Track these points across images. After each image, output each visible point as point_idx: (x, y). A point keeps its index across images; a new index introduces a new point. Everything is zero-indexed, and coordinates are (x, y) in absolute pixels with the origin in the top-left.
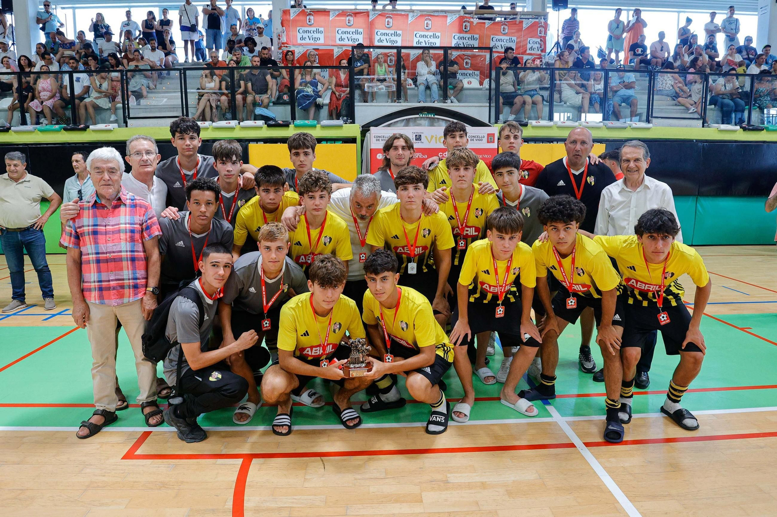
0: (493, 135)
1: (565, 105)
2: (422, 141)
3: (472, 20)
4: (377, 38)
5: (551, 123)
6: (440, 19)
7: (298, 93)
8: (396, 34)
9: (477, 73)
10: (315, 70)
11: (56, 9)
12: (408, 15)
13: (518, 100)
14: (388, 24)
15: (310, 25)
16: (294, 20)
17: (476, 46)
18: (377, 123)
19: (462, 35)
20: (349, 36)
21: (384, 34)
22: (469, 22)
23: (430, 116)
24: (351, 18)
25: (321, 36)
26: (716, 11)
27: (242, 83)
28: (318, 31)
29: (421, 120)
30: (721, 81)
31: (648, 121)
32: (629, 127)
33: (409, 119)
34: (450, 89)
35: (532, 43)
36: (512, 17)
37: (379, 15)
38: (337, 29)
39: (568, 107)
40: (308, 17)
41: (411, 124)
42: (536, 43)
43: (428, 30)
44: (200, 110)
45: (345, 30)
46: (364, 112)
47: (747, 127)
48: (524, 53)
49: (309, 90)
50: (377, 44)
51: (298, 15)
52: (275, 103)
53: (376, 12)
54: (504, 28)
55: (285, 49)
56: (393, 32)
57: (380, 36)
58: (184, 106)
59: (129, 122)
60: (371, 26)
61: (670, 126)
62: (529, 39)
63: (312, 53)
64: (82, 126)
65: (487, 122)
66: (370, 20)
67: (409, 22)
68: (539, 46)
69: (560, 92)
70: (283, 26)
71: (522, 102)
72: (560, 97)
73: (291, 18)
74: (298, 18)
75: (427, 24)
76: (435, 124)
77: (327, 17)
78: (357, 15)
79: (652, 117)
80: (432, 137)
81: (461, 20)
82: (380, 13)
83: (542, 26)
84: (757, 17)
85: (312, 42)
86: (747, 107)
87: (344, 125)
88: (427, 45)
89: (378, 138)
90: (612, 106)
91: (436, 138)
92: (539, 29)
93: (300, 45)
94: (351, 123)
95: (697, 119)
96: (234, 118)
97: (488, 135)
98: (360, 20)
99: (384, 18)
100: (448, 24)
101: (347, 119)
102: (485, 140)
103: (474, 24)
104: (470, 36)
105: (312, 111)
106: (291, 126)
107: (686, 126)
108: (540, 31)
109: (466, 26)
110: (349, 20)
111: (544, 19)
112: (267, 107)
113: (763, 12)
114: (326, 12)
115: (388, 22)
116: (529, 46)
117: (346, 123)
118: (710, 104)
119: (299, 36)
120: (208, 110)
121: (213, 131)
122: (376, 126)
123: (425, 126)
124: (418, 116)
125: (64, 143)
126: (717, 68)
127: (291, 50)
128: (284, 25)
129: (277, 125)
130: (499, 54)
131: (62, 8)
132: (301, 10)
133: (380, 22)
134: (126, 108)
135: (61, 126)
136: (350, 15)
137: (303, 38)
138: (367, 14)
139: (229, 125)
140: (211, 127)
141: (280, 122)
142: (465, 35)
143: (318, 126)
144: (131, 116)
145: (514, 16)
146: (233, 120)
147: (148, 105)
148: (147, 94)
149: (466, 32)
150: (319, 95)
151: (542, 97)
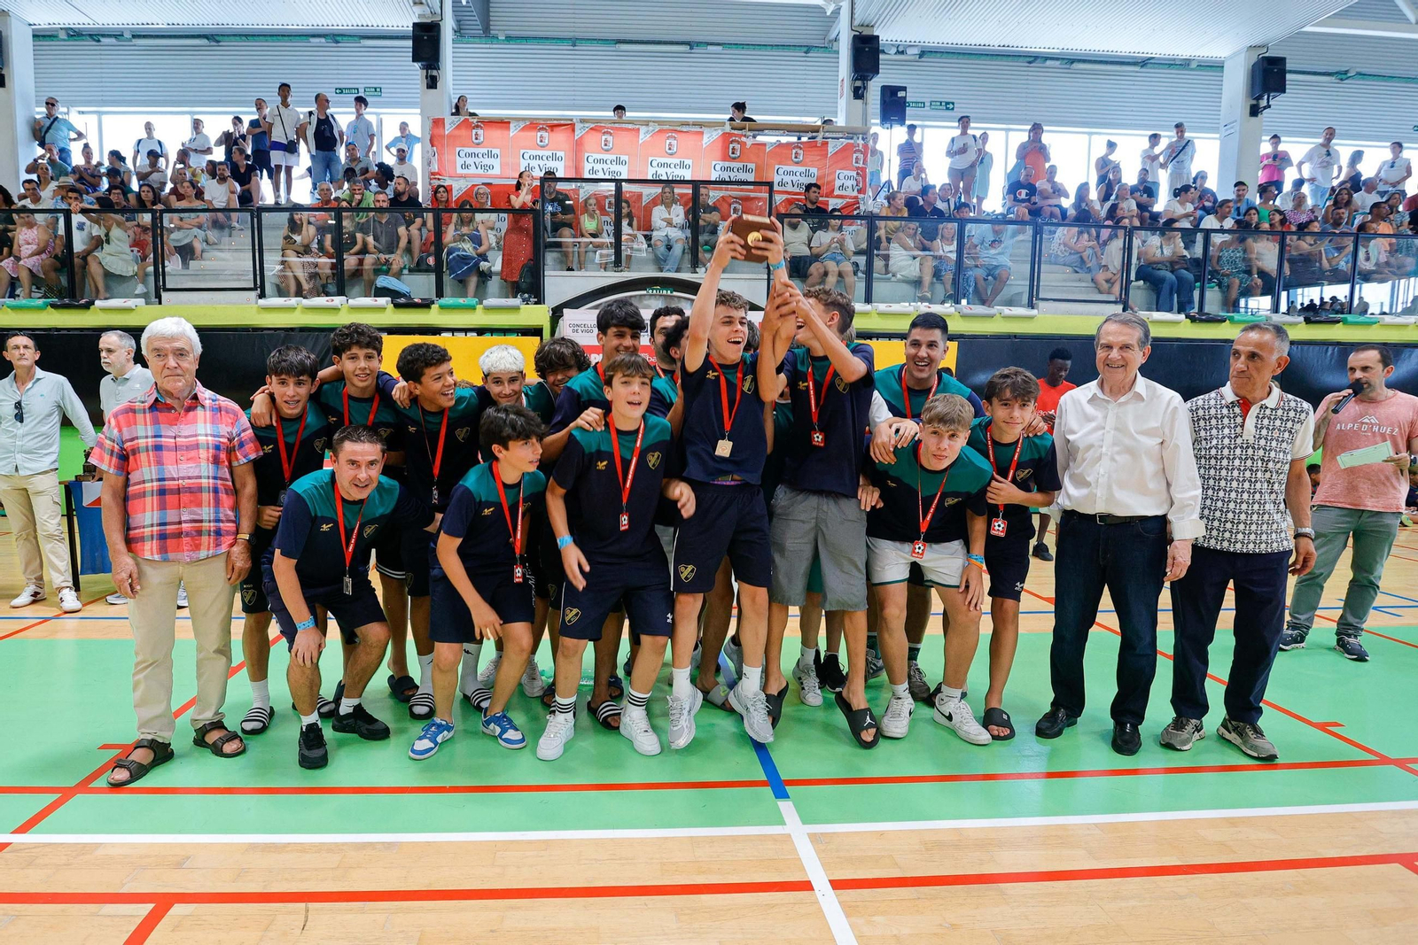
1: (893, 279)
3: (744, 139)
4: (587, 166)
5: (868, 307)
6: (693, 138)
7: (449, 253)
8: (619, 162)
10: (479, 217)
11: (68, 113)
12: (638, 129)
13: (815, 269)
14: (606, 145)
15: (478, 144)
16: (449, 136)
17: (751, 178)
18: (576, 303)
19: (727, 164)
21: (599, 161)
22: (738, 142)
23: (665, 292)
24: (545, 134)
25: (496, 163)
27: (359, 236)
28: (490, 155)
29: (650, 299)
30: (1155, 240)
31: (1031, 305)
32: (998, 315)
34: (706, 251)
35: (844, 181)
36: (810, 135)
37: (591, 129)
38: (522, 152)
39: (899, 281)
40: (474, 131)
42: (849, 178)
43: (671, 155)
45: (535, 153)
46: (561, 285)
47: (1197, 316)
48: (830, 194)
49: (468, 248)
50: (587, 176)
51: (458, 127)
52: (410, 270)
53: (586, 125)
54: (796, 153)
55: (436, 183)
56: (614, 157)
57: (593, 165)
58: (258, 273)
59: (165, 295)
60: (578, 146)
62: (838, 172)
63: (481, 191)
64: (83, 301)
66: (576, 138)
67: (640, 142)
68: (855, 183)
69: (886, 258)
70: (432, 146)
71: (822, 270)
72: (887, 266)
73: (447, 133)
74: (457, 132)
75: (670, 144)
77: (506, 132)
78: (555, 129)
79: (1037, 299)
81: (727, 140)
82: (593, 126)
83: (858, 151)
84: (1218, 142)
85: (480, 171)
86: (1198, 284)
87: (523, 307)
89: (574, 328)
90: (973, 280)
92: (855, 156)
93: (461, 176)
94: (536, 303)
96: (341, 292)
98: (560, 136)
99: (600, 135)
100: (704, 146)
101: (530, 297)
103: (748, 147)
104: (740, 165)
105: (473, 282)
106: (435, 307)
108: (857, 158)
109: (733, 149)
110: (541, 137)
111: (863, 139)
112: (398, 275)
113: (1229, 133)
114: (503, 123)
115: (606, 140)
116: (838, 183)
117: (527, 304)
118: (1137, 280)
119: (459, 161)
121: (303, 312)
122: (574, 308)
124: (644, 292)
125: (50, 329)
126: (1152, 222)
127: (445, 184)
128: (435, 143)
129: (411, 305)
130: (789, 196)
131: (79, 112)
132: (462, 118)
133: (593, 141)
134: (160, 274)
135: (49, 300)
136: (542, 129)
137: (465, 166)
138: (571, 126)
139: (330, 303)
140: (300, 306)
141: (416, 300)
142: (733, 164)
143: (479, 307)
144: (168, 286)
145: (814, 134)
146: (339, 295)
147: (202, 270)
148: (202, 252)
149: (734, 159)
150: (483, 257)
151: (857, 266)
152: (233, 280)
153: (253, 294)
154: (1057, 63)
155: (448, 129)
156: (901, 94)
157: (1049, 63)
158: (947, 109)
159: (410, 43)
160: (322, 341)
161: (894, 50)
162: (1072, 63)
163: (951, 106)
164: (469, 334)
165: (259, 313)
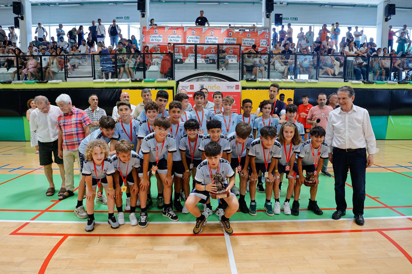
0: (238, 86)
1: (276, 71)
3: (233, 31)
4: (188, 40)
5: (268, 80)
6: (218, 31)
8: (197, 38)
9: (236, 56)
12: (202, 29)
13: (255, 69)
15: (156, 34)
17: (235, 43)
18: (183, 80)
19: (228, 38)
20: (174, 39)
21: (191, 38)
22: (232, 32)
23: (209, 76)
24: (175, 31)
25: (161, 39)
26: (358, 26)
28: (160, 37)
29: (204, 78)
31: (317, 79)
32: (306, 82)
33: (199, 78)
34: (222, 64)
36: (253, 29)
38: (169, 36)
39: (278, 72)
40: (155, 30)
41: (200, 80)
42: (264, 42)
43: (212, 36)
45: (172, 36)
46: (179, 74)
48: (259, 46)
50: (187, 42)
53: (187, 28)
54: (249, 35)
55: (144, 45)
56: (195, 37)
57: (189, 39)
58: (93, 72)
59: (68, 79)
60: (185, 34)
61: (328, 81)
62: (261, 40)
65: (237, 79)
66: (184, 31)
67: (203, 32)
68: (266, 43)
69: (274, 65)
72: (274, 68)
73: (147, 31)
74: (150, 30)
75: (212, 33)
76: (211, 80)
77: (164, 30)
78: (178, 29)
79: (319, 77)
80: (209, 86)
81: (228, 31)
82: (189, 28)
83: (267, 34)
84: (376, 28)
85: (157, 41)
87: (168, 81)
88: (212, 43)
89: (183, 87)
90: (299, 72)
91: (211, 87)
92: (266, 35)
93: (152, 43)
94: (172, 80)
95: (342, 78)
97: (236, 86)
98: (180, 31)
99: (191, 30)
100: (222, 33)
101: (170, 78)
102: (234, 88)
103: (234, 33)
104: (232, 38)
106: (143, 81)
107: (336, 81)
109: (230, 34)
110: (174, 31)
111: (268, 30)
113: (379, 26)
114: (163, 28)
115: (193, 32)
116: (261, 43)
117: (170, 80)
119: (151, 39)
121: (106, 83)
123: (206, 81)
124: (203, 76)
125: (36, 89)
127: (147, 45)
128: (144, 33)
129: (136, 81)
130: (247, 47)
132: (152, 26)
133: (189, 32)
135: (36, 81)
136: (175, 29)
137: (152, 40)
138: (182, 28)
139: (114, 81)
141: (138, 79)
142: (230, 38)
143: (156, 81)
145: (254, 29)
146: (116, 78)
147: (78, 71)
148: (78, 66)
149: (230, 36)
151: (265, 68)
152: (87, 74)
153: (92, 78)
154: (328, 6)
155: (147, 30)
156: (281, 16)
157: (326, 6)
158: (296, 20)
159: (137, 4)
160: (111, 91)
161: (279, 3)
162: (333, 6)
163: (297, 19)
164: (153, 89)
165: (94, 83)
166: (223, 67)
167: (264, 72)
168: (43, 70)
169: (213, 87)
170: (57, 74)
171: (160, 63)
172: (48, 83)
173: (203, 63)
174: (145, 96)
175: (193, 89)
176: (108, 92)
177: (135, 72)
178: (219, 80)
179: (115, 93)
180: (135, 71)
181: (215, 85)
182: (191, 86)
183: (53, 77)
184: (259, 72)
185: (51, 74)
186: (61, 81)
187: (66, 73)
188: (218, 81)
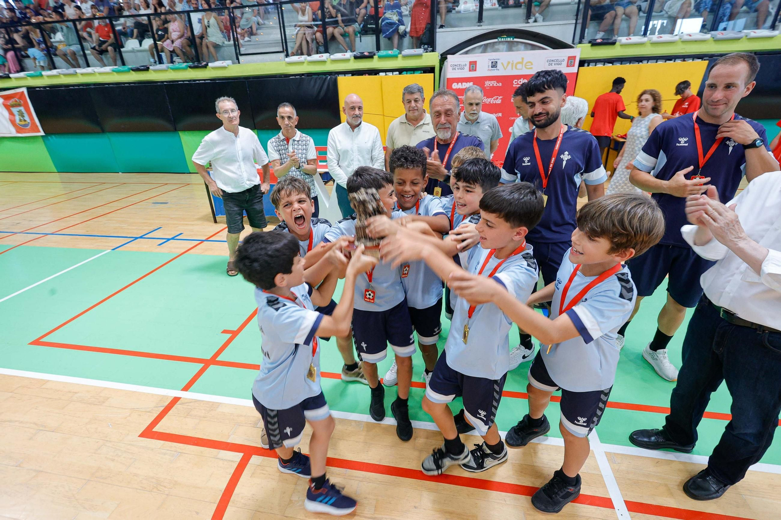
0: (574, 57)
2: (498, 68)
5: (645, 39)
7: (383, 21)
18: (453, 51)
23: (509, 39)
29: (499, 44)
31: (774, 28)
32: (744, 37)
33: (488, 44)
34: (536, 6)
41: (489, 49)
44: (298, 44)
46: (445, 38)
49: (392, 17)
58: (284, 41)
59: (241, 58)
65: (570, 42)
71: (613, 14)
72: (662, 6)
76: (514, 48)
80: (509, 63)
87: (424, 54)
89: (454, 67)
91: (512, 64)
94: (431, 51)
96: (326, 51)
97: (569, 58)
101: (428, 47)
102: (565, 63)
105: (396, 39)
106: (376, 57)
117: (427, 52)
120: (304, 43)
121: (308, 65)
122: (453, 54)
123: (502, 51)
124: (496, 40)
125: (191, 80)
129: (363, 57)
139: (322, 59)
140: (306, 62)
141: (366, 54)
143: (400, 56)
144: (242, 52)
146: (326, 53)
147: (257, 41)
148: (257, 30)
150: (401, 22)
151: (640, 9)
152: (273, 47)
153: (283, 55)
160: (318, 82)
164: (395, 73)
165: (286, 66)
166: (537, 15)
167: (634, 19)
168: (198, 40)
169: (517, 64)
170: (223, 49)
171: (407, 13)
172: (208, 67)
173: (494, 7)
174: (410, 102)
175: (475, 70)
176: (312, 82)
177: (360, 37)
178: (529, 47)
179: (326, 83)
180: (359, 35)
181: (523, 58)
182: (471, 63)
183: (215, 55)
184: (622, 20)
185: (212, 49)
186: (229, 62)
187: (237, 46)
188: (526, 49)
